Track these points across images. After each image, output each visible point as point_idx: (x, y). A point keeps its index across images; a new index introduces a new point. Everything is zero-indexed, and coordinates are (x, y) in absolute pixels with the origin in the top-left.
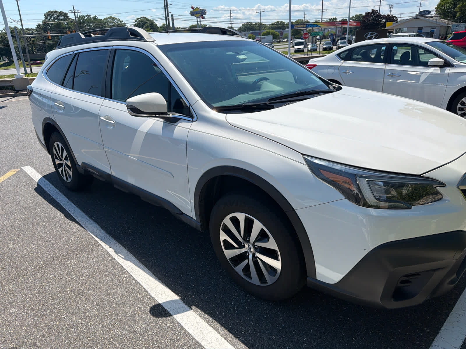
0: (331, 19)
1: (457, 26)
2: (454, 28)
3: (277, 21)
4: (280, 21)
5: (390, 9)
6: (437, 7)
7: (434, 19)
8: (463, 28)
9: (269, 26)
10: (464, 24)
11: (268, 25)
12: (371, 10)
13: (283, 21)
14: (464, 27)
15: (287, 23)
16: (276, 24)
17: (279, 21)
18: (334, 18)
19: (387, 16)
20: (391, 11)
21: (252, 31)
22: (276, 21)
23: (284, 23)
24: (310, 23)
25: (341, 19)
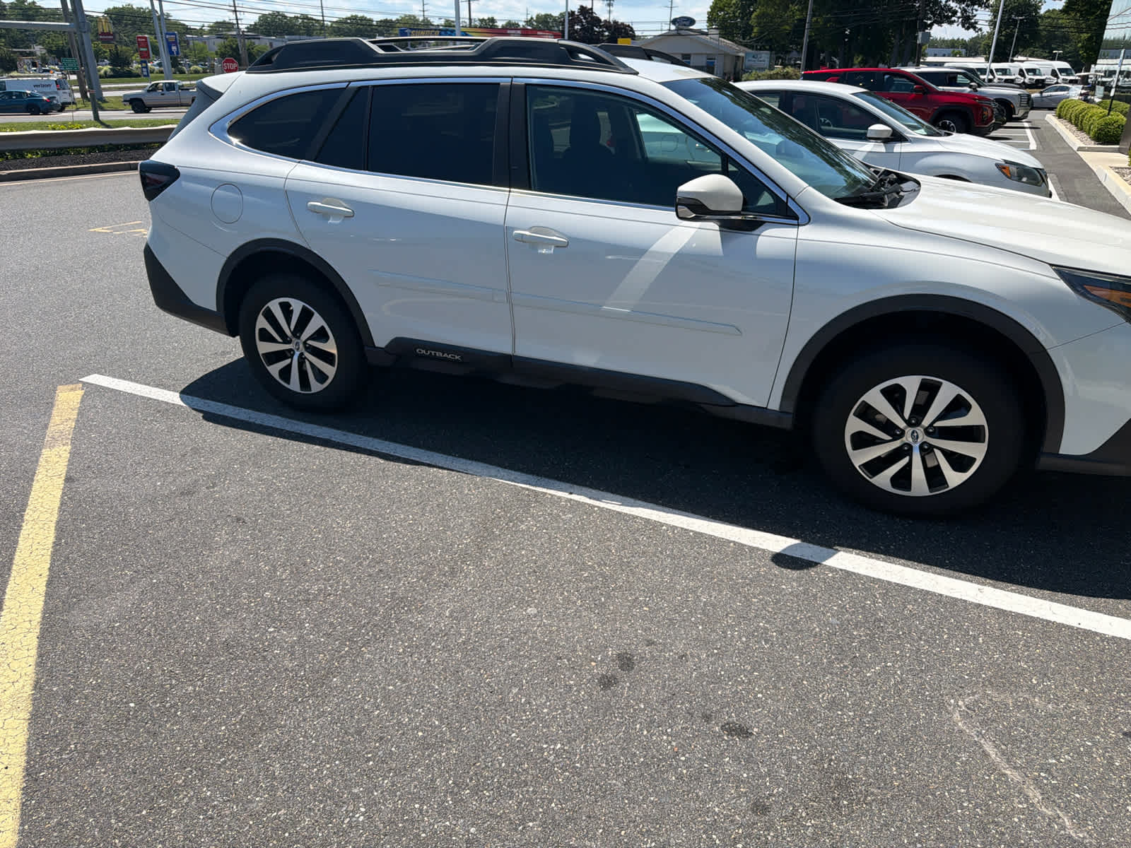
0: (483, 19)
1: (754, 57)
2: (749, 61)
3: (352, 16)
4: (360, 15)
5: (608, 8)
6: (710, 10)
7: (711, 38)
8: (764, 61)
9: (332, 25)
10: (766, 54)
11: (329, 24)
12: (579, 7)
13: (368, 16)
14: (766, 60)
15: (377, 21)
16: (349, 21)
17: (356, 16)
18: (489, 19)
19: (612, 23)
20: (610, 12)
21: (287, 35)
22: (349, 15)
23: (371, 20)
24: (433, 25)
25: (504, 23)
